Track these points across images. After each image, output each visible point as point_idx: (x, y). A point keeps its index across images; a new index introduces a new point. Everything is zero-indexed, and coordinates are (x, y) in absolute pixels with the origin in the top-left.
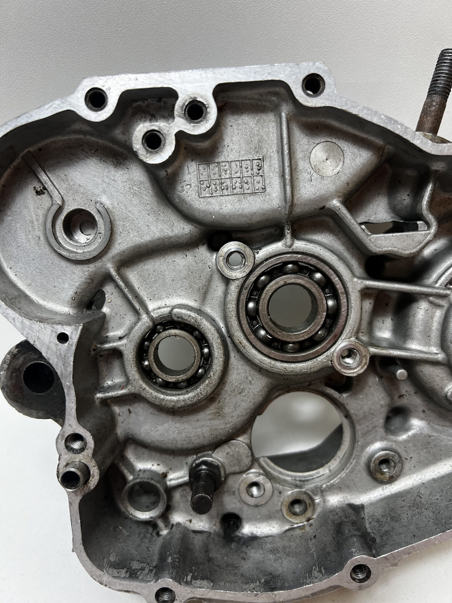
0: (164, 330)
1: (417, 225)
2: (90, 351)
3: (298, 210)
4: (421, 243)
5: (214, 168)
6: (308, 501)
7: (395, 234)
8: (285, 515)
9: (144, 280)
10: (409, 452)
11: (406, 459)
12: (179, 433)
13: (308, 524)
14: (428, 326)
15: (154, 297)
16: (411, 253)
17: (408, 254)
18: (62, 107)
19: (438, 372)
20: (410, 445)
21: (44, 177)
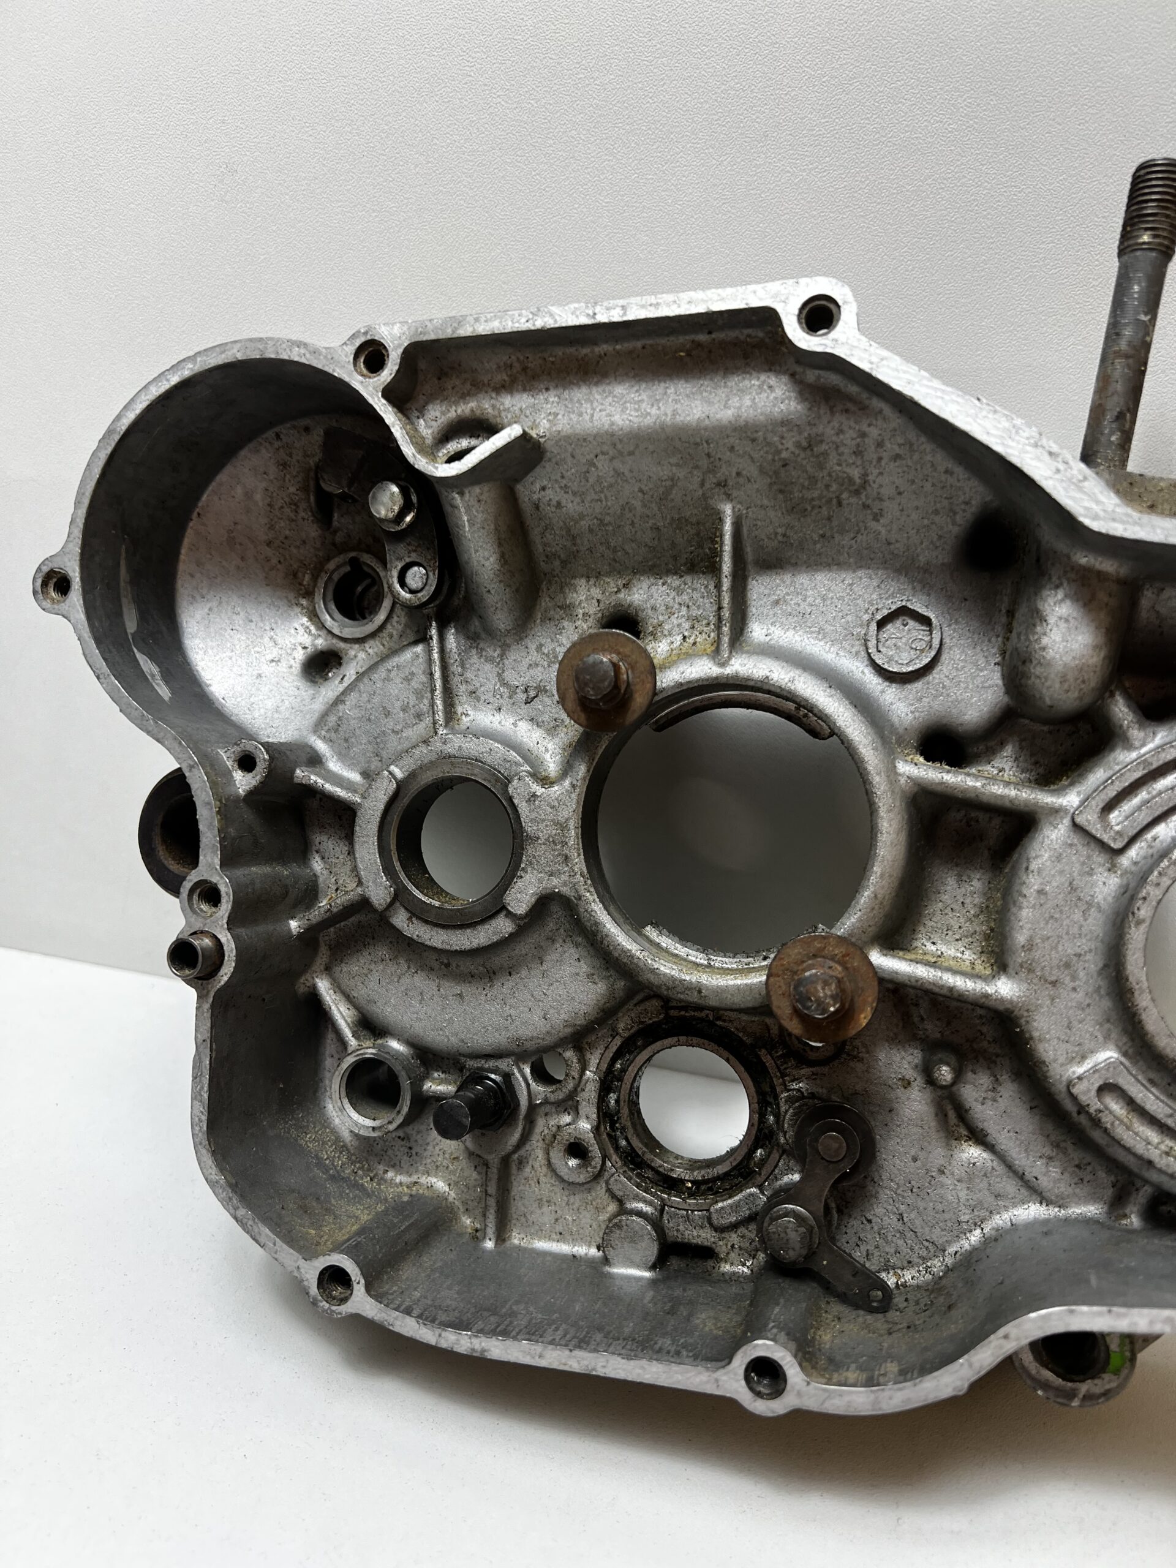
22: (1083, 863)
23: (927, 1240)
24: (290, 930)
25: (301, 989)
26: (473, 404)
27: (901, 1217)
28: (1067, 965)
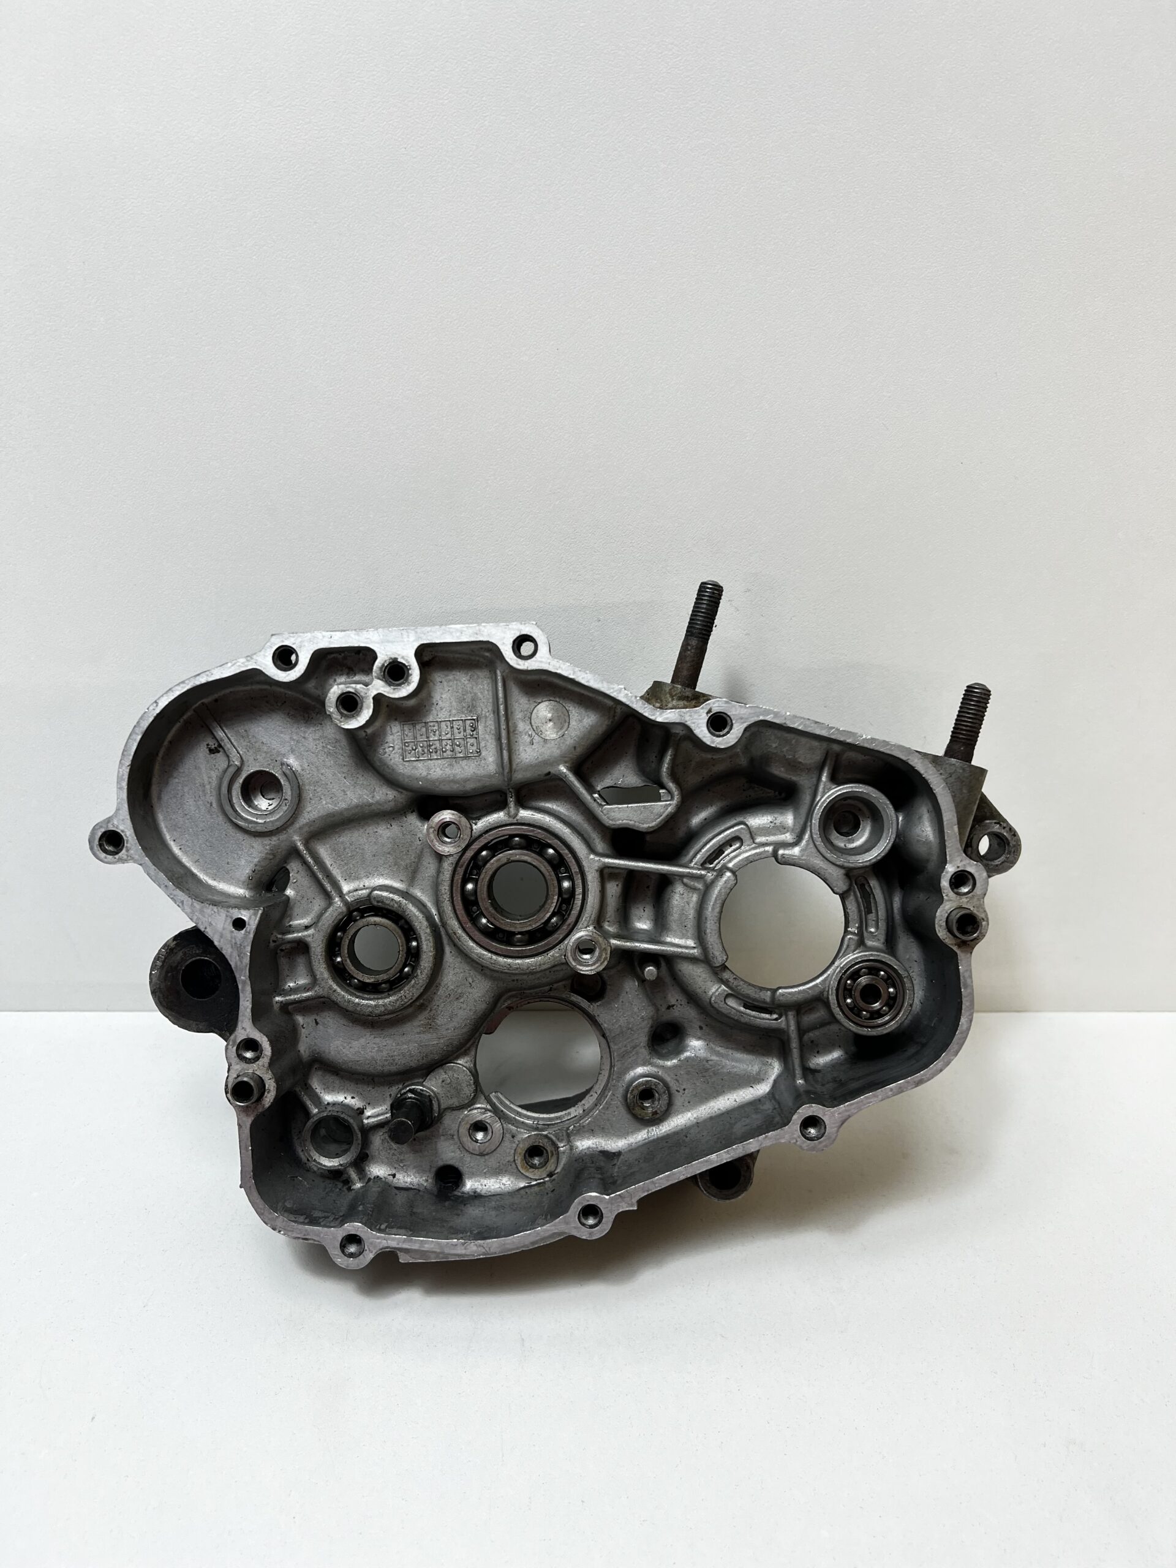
0: (362, 917)
1: (660, 793)
2: (269, 942)
3: (519, 776)
4: (661, 816)
5: (420, 729)
6: (549, 1148)
7: (630, 805)
8: (520, 1168)
9: (338, 854)
10: (680, 1082)
11: (678, 1091)
12: (379, 1051)
13: (550, 1180)
14: (683, 914)
15: (349, 878)
16: (649, 827)
17: (646, 828)
18: (246, 666)
19: (699, 971)
20: (682, 1073)
21: (220, 734)
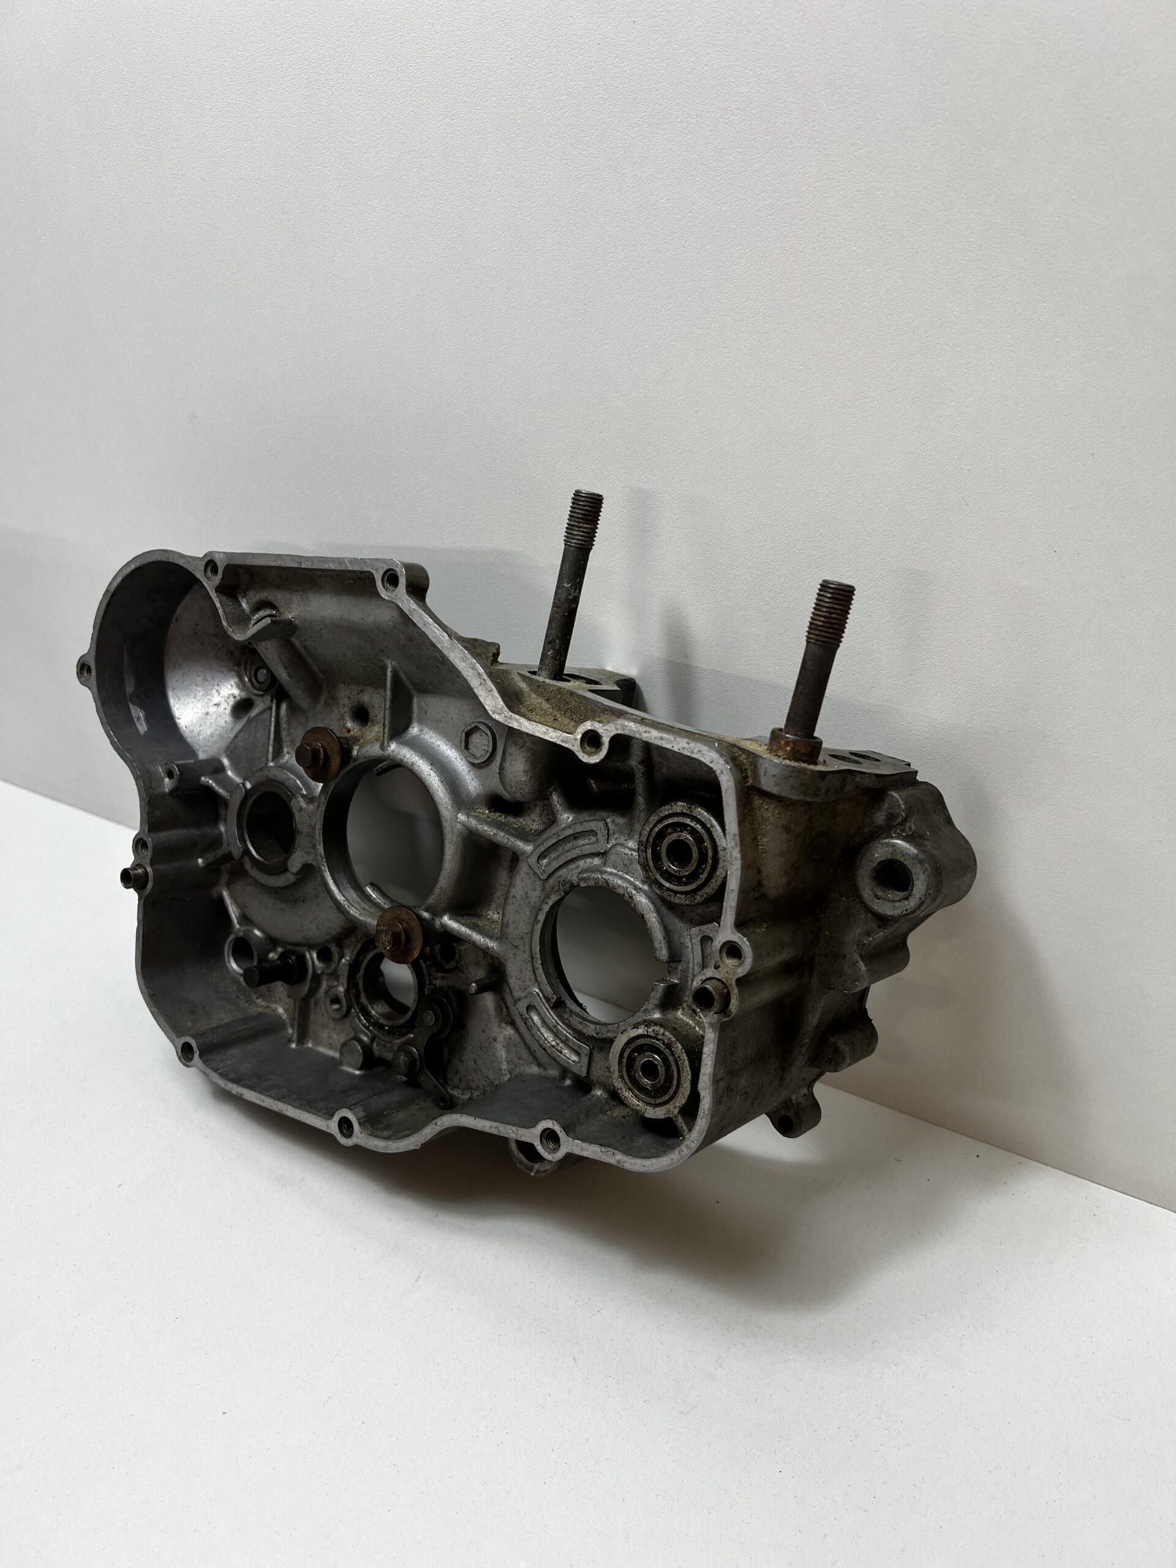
22: (532, 884)
23: (486, 1077)
24: (198, 863)
25: (215, 895)
26: (265, 594)
27: (475, 1062)
28: (522, 938)
